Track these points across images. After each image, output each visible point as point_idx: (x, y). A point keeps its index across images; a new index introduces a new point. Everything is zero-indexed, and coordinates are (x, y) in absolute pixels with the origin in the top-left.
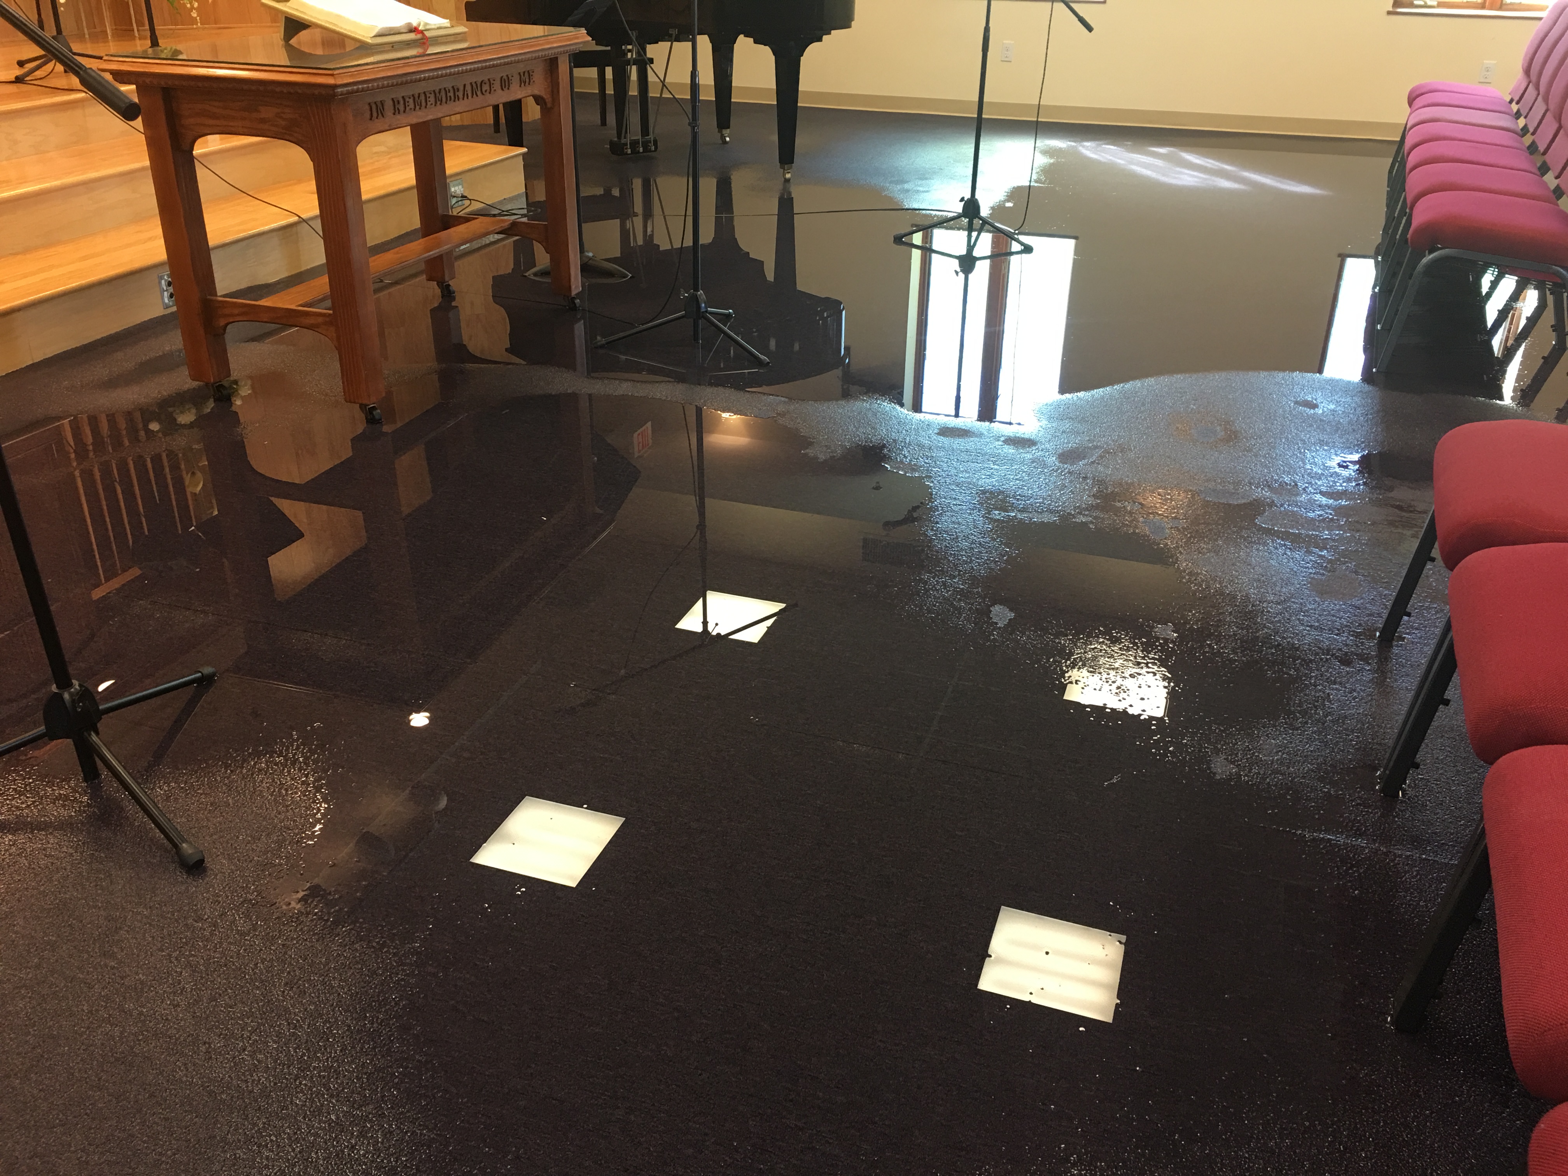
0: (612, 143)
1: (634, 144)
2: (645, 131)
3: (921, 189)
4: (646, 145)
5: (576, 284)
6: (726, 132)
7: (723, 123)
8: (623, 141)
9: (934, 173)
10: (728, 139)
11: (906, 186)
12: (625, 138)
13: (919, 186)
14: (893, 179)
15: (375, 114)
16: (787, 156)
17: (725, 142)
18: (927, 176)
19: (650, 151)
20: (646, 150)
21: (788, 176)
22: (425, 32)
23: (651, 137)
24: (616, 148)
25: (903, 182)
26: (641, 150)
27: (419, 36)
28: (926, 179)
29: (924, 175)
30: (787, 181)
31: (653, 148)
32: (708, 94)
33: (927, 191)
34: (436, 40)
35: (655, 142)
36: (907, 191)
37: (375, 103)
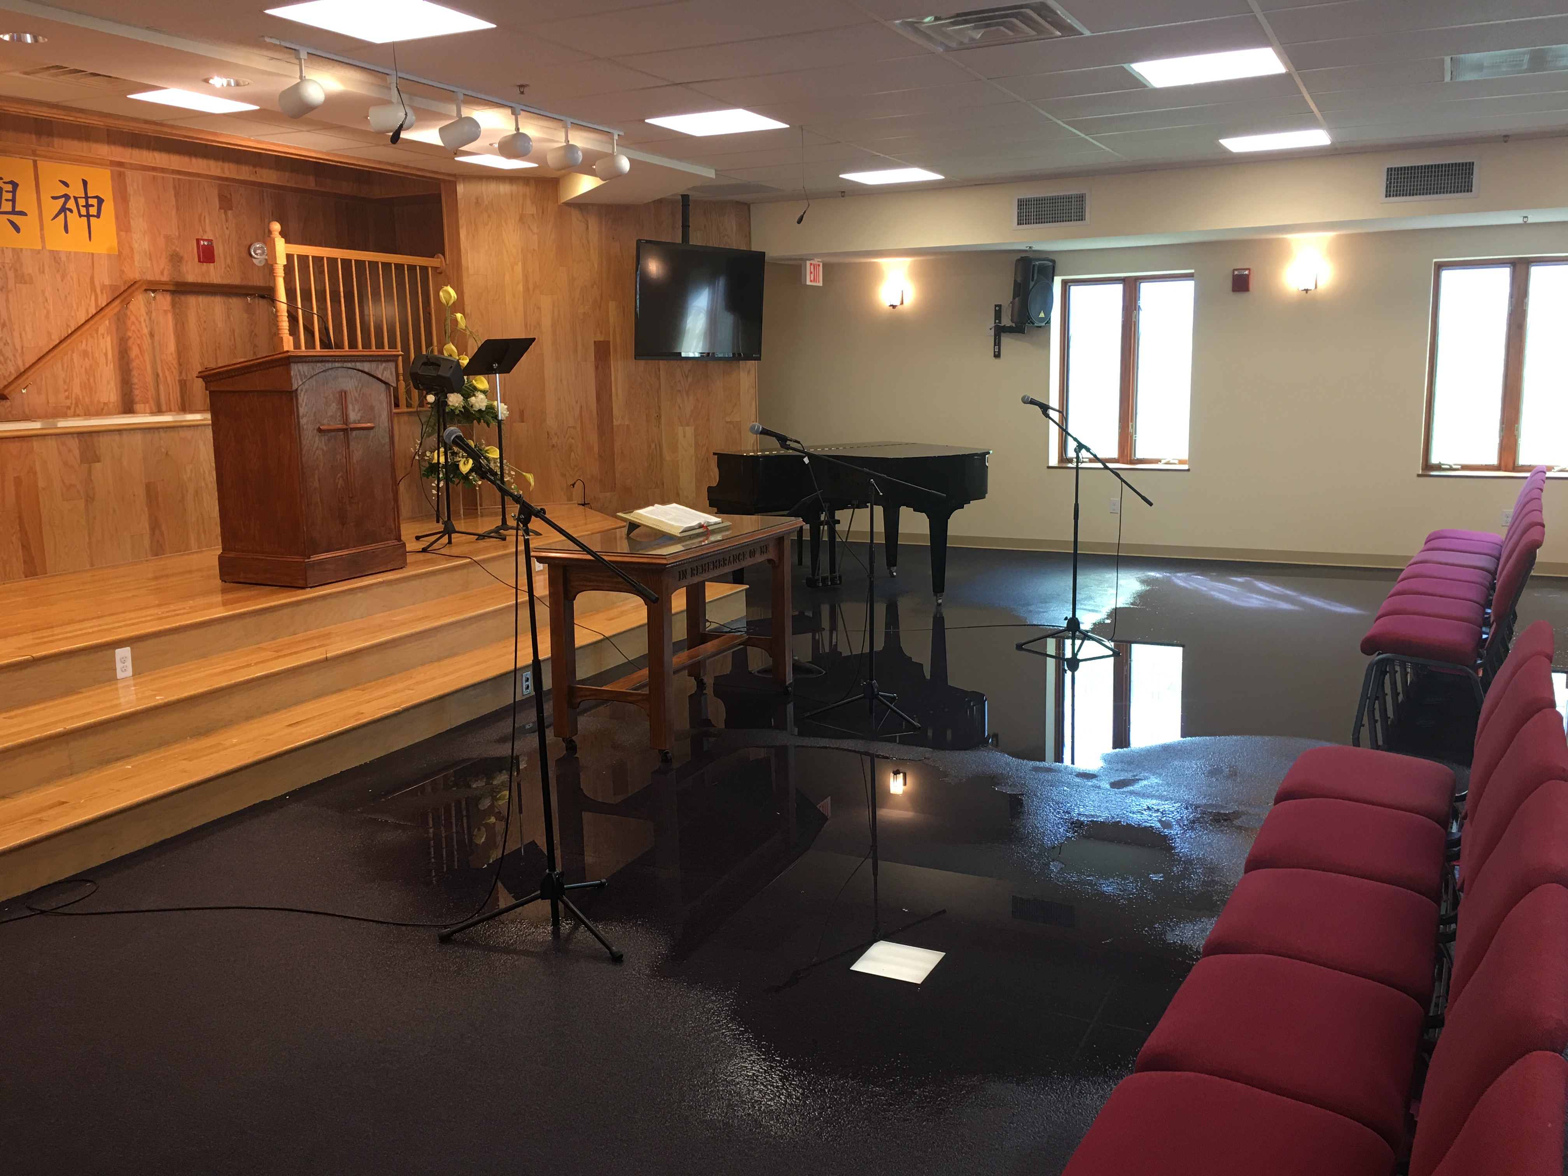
0: (808, 579)
1: (824, 579)
2: (833, 570)
3: (1041, 610)
4: (833, 580)
5: (789, 679)
6: (894, 569)
7: (892, 562)
8: (816, 577)
9: (1053, 598)
10: (895, 574)
11: (1030, 608)
12: (818, 575)
13: (1040, 608)
14: (1020, 603)
15: (682, 577)
16: (939, 587)
17: (893, 576)
18: (1048, 600)
19: (836, 584)
20: (833, 583)
21: (940, 601)
22: (708, 527)
23: (837, 574)
24: (811, 583)
25: (1028, 604)
26: (829, 583)
27: (705, 530)
28: (1046, 602)
29: (1045, 600)
30: (939, 605)
31: (838, 582)
32: (880, 540)
33: (1046, 612)
34: (714, 532)
35: (840, 577)
36: (1031, 611)
37: (682, 571)
